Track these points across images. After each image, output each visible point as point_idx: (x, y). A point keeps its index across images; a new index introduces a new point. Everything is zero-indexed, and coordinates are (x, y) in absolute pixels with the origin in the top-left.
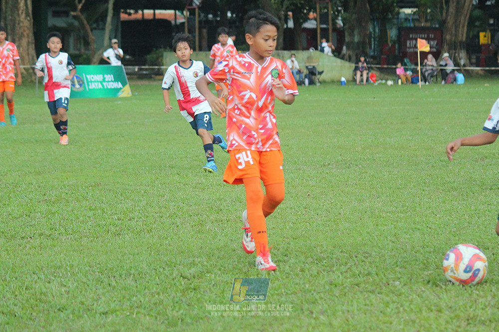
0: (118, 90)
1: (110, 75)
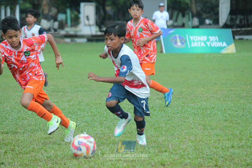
0: (222, 48)
1: (215, 36)
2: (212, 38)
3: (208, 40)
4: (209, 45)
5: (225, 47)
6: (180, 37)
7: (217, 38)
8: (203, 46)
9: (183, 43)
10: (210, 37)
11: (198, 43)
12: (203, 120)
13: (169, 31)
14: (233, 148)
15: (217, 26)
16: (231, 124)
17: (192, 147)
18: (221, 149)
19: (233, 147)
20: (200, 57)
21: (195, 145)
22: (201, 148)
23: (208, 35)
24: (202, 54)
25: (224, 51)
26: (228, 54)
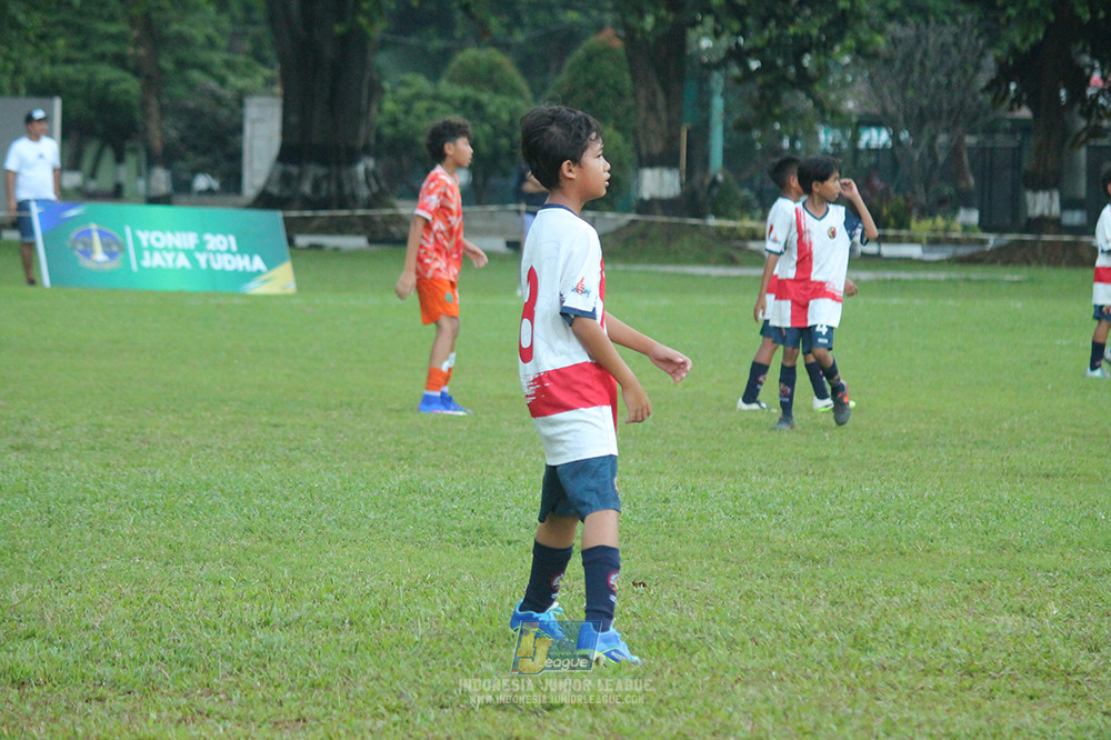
2: (215, 241)
3: (201, 247)
4: (203, 264)
5: (259, 273)
6: (102, 234)
7: (232, 239)
8: (183, 268)
9: (111, 255)
10: (208, 237)
11: (165, 254)
12: (170, 526)
13: (68, 208)
14: (267, 629)
15: (232, 199)
16: (266, 544)
17: (124, 622)
18: (226, 630)
19: (267, 623)
20: (170, 304)
21: (136, 616)
22: (155, 625)
23: (202, 230)
24: (180, 293)
25: (256, 288)
26: (268, 297)
